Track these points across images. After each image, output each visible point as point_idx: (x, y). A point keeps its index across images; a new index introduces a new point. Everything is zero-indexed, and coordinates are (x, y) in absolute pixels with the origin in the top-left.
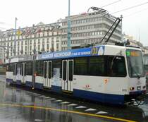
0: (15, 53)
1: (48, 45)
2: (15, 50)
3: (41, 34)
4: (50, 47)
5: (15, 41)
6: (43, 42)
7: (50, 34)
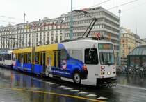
0: (23, 44)
1: (52, 37)
2: (23, 42)
3: (47, 27)
4: (55, 39)
5: (23, 34)
6: (48, 35)
7: (55, 27)
